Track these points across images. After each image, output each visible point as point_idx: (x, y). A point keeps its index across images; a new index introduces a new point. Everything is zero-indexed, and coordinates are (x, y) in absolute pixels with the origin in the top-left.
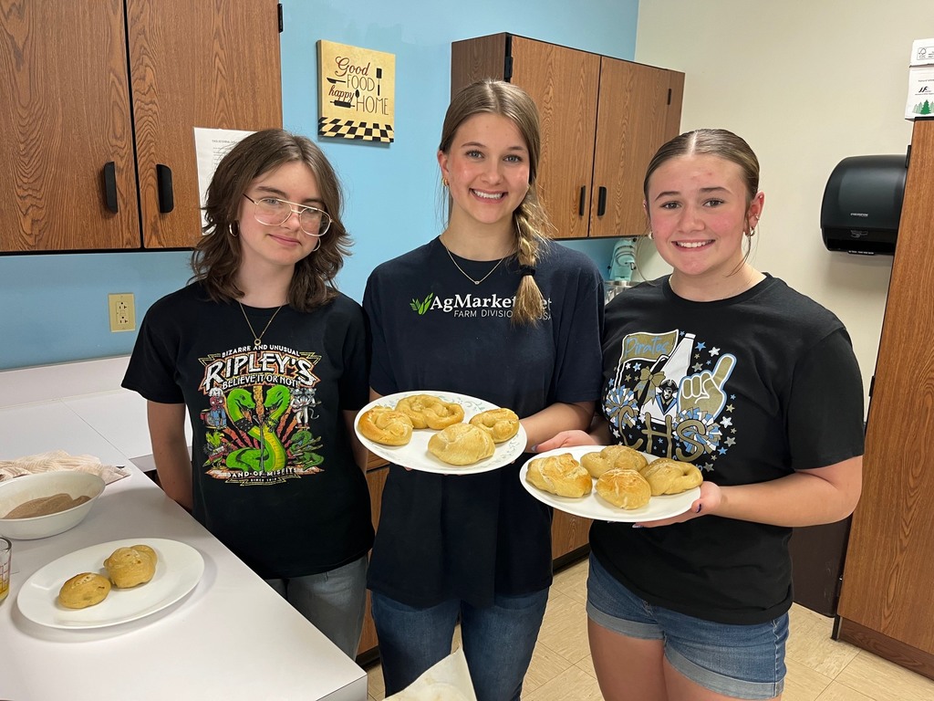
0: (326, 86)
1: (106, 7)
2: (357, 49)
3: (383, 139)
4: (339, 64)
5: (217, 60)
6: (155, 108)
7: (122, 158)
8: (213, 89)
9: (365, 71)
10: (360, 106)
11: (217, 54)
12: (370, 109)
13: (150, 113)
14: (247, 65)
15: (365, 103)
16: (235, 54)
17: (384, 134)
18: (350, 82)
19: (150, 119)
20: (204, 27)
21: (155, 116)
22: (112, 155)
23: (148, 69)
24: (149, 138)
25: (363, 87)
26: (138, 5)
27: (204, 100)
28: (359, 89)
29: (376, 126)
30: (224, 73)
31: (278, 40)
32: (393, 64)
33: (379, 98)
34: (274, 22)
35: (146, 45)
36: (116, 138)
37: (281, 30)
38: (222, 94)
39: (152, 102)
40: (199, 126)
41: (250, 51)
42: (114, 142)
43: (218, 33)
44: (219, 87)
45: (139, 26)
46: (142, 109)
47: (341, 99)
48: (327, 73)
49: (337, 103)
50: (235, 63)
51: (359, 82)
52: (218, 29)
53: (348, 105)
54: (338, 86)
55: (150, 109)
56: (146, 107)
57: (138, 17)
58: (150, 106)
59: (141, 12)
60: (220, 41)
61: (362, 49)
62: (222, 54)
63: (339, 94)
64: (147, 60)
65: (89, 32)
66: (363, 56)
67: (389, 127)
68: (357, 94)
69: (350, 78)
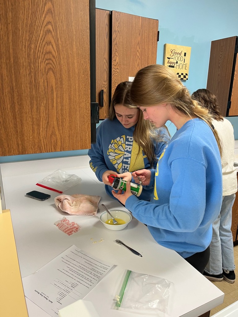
0: (167, 60)
1: (104, 36)
2: (178, 46)
3: (184, 79)
4: (172, 52)
5: (138, 52)
6: (118, 70)
7: (106, 88)
8: (136, 63)
9: (180, 54)
10: (178, 67)
11: (138, 51)
12: (181, 68)
13: (116, 72)
14: (147, 54)
15: (179, 66)
16: (143, 50)
17: (185, 77)
18: (175, 58)
19: (116, 74)
20: (135, 41)
21: (118, 74)
22: (103, 87)
23: (117, 57)
24: (116, 81)
25: (179, 60)
26: (116, 34)
27: (133, 67)
28: (178, 61)
29: (182, 74)
30: (139, 57)
31: (157, 44)
32: (190, 51)
33: (184, 64)
34: (156, 38)
35: (117, 49)
36: (104, 82)
37: (158, 40)
38: (138, 65)
39: (117, 69)
40: (130, 76)
41: (148, 49)
42: (104, 83)
43: (139, 43)
44: (137, 62)
45: (115, 42)
46: (115, 71)
47: (171, 65)
48: (167, 55)
49: (170, 66)
50: (143, 53)
51: (178, 58)
52: (139, 41)
53: (173, 67)
54: (171, 60)
55: (117, 71)
56: (115, 70)
57: (115, 39)
58: (117, 70)
59: (116, 37)
60: (139, 45)
61: (180, 46)
62: (139, 50)
63: (171, 63)
64: (117, 54)
65: (98, 45)
66: (180, 49)
67: (187, 74)
68: (177, 62)
69: (175, 57)
